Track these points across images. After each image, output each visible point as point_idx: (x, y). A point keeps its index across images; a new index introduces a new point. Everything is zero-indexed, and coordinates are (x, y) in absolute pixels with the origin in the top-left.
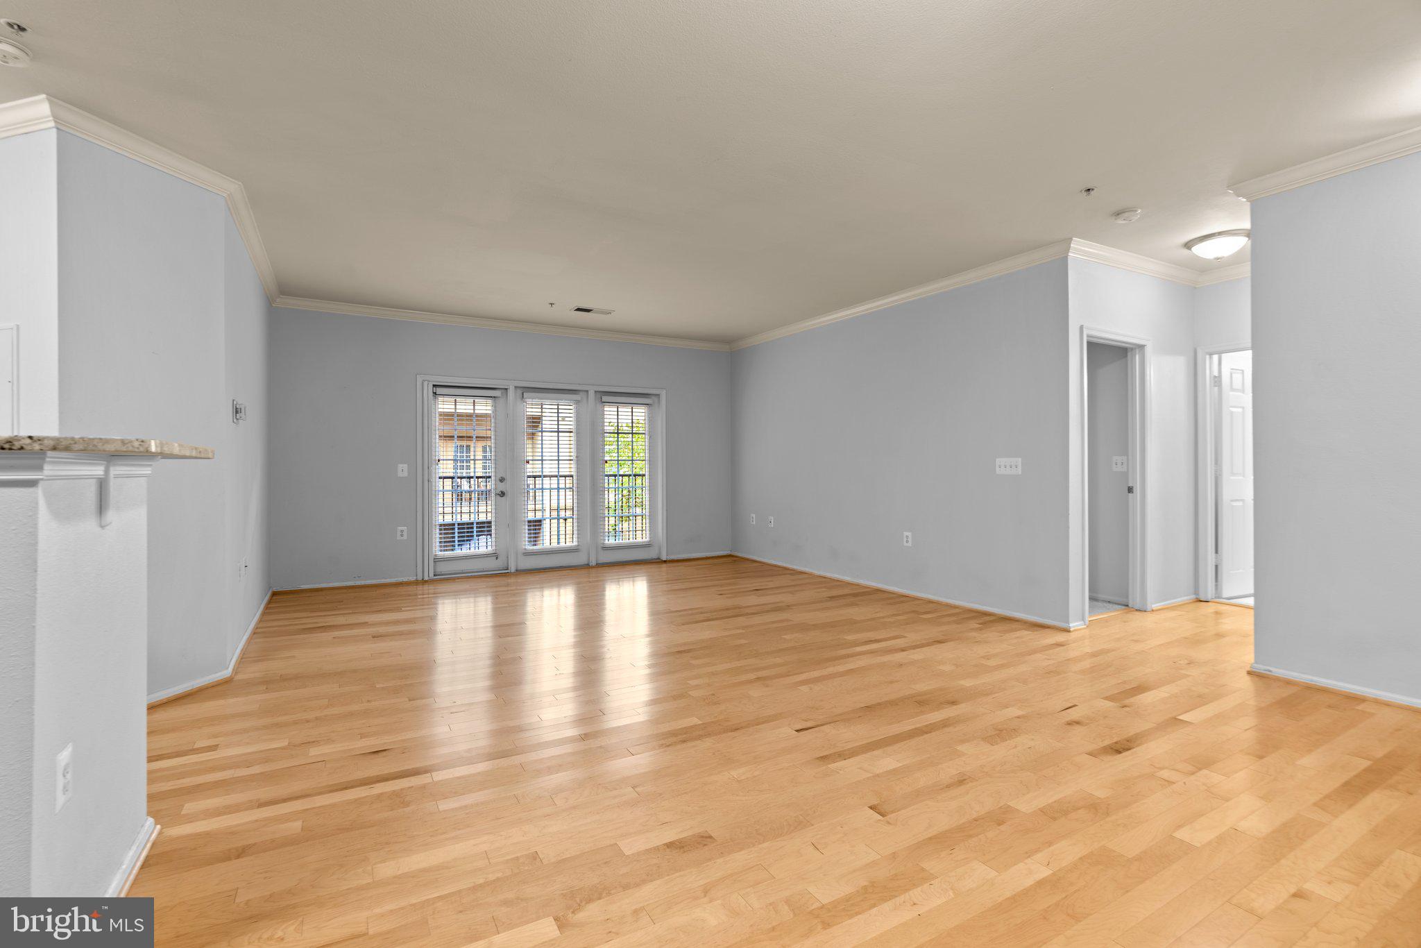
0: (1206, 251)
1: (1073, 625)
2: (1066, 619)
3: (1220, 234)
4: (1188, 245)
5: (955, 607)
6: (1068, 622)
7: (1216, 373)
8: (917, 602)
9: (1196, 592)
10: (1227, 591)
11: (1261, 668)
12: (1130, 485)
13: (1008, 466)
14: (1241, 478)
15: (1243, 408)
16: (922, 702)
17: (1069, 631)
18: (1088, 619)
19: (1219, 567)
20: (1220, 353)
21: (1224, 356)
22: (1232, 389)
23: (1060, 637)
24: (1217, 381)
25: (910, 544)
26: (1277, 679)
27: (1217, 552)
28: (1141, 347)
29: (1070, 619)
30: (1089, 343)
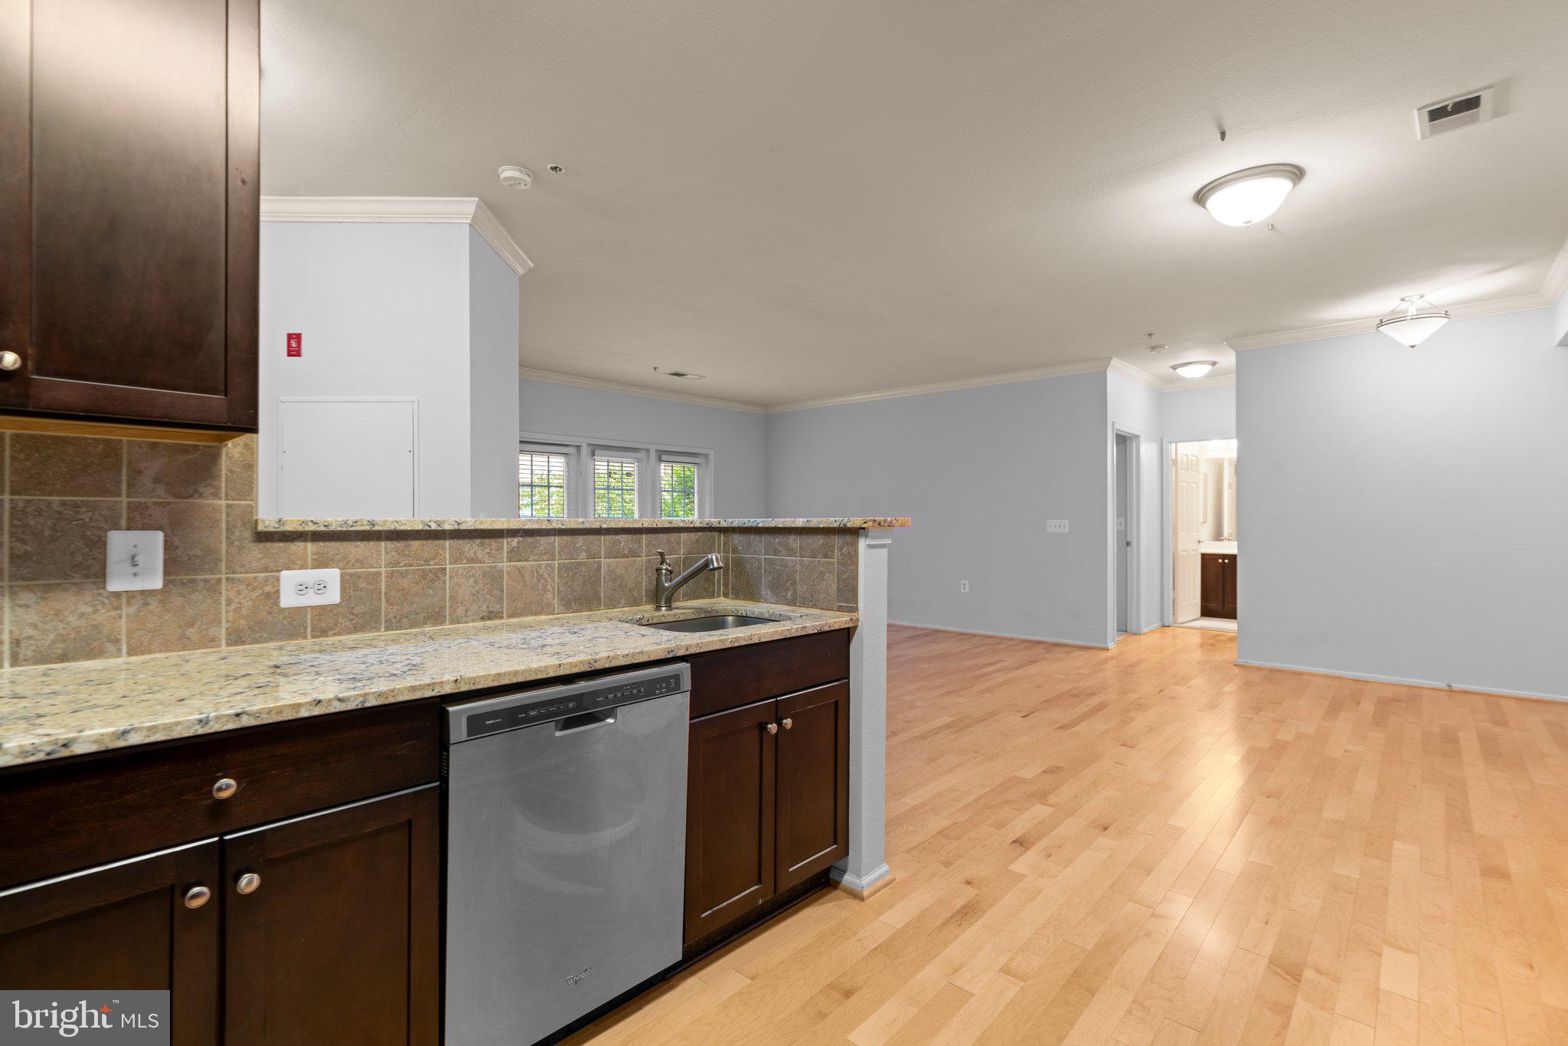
0: (1185, 372)
1: (1111, 645)
2: (1105, 640)
3: (1197, 362)
4: (1174, 368)
5: (1012, 639)
6: (1106, 643)
7: (1174, 458)
8: (977, 638)
9: (1162, 620)
10: (1180, 620)
11: (1241, 661)
12: (1128, 540)
13: (1058, 526)
14: (1186, 534)
15: (1197, 484)
16: (1077, 696)
17: (1108, 650)
18: (1117, 639)
19: (1176, 601)
20: (1176, 442)
21: (1179, 444)
22: (1182, 469)
23: (1103, 655)
24: (1175, 462)
25: (967, 590)
26: (1252, 667)
27: (1174, 590)
28: (1137, 437)
29: (1108, 641)
30: (1117, 435)
